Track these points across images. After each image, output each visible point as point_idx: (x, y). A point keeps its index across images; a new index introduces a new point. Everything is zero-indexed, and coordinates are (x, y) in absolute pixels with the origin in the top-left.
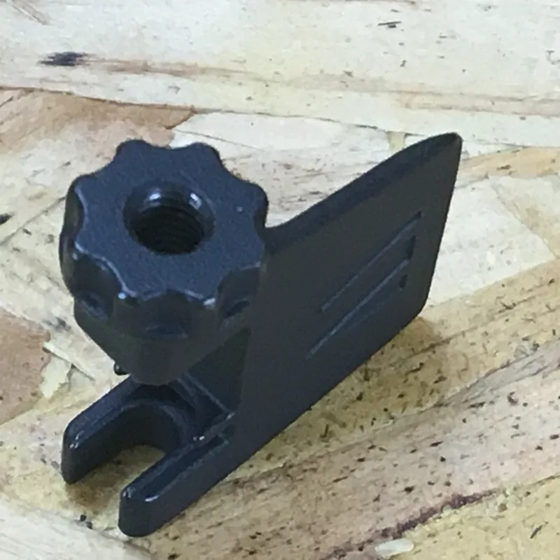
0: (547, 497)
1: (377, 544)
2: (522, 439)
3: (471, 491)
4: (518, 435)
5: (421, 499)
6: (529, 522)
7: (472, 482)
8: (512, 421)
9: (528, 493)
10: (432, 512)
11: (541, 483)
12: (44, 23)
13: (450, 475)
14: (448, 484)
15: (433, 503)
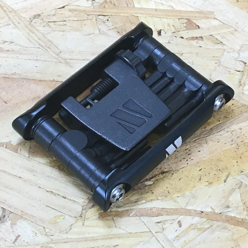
0: (182, 172)
1: (145, 182)
2: (177, 159)
3: (166, 170)
4: (176, 158)
5: (155, 172)
6: (178, 177)
7: (166, 168)
8: (175, 155)
9: (178, 171)
10: (157, 175)
11: (181, 169)
12: (72, 68)
13: (161, 167)
14: (161, 169)
15: (157, 173)
